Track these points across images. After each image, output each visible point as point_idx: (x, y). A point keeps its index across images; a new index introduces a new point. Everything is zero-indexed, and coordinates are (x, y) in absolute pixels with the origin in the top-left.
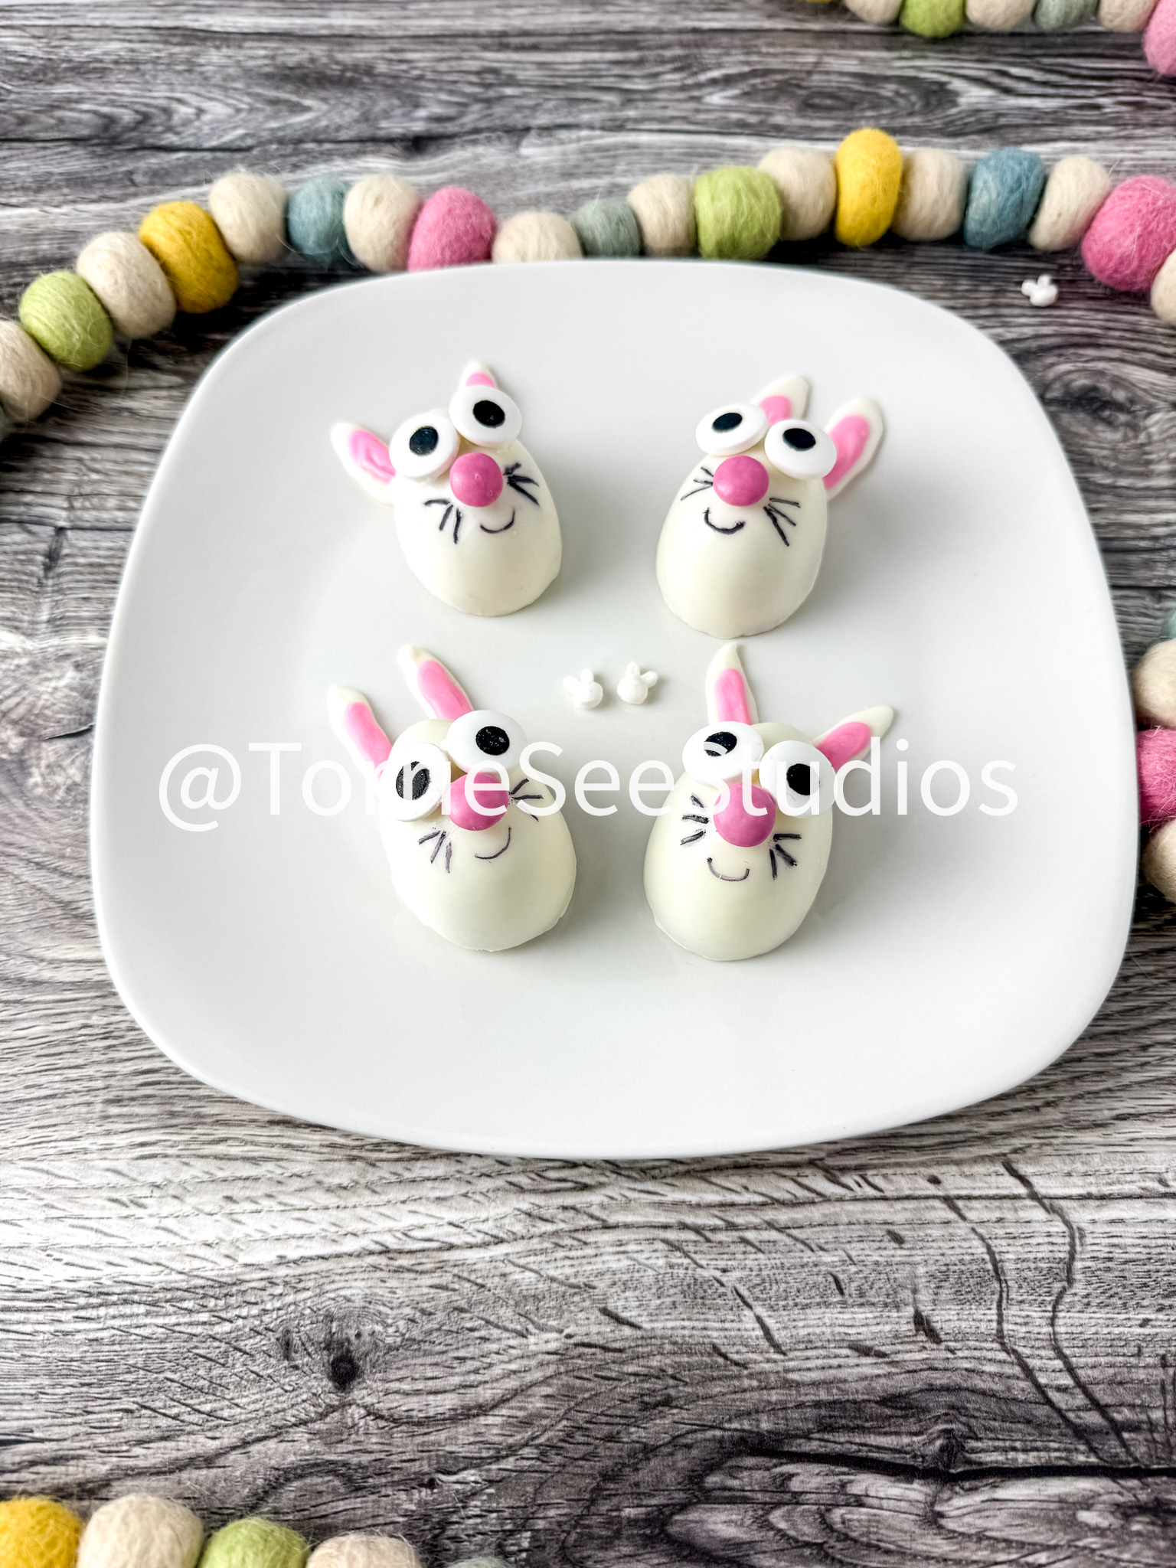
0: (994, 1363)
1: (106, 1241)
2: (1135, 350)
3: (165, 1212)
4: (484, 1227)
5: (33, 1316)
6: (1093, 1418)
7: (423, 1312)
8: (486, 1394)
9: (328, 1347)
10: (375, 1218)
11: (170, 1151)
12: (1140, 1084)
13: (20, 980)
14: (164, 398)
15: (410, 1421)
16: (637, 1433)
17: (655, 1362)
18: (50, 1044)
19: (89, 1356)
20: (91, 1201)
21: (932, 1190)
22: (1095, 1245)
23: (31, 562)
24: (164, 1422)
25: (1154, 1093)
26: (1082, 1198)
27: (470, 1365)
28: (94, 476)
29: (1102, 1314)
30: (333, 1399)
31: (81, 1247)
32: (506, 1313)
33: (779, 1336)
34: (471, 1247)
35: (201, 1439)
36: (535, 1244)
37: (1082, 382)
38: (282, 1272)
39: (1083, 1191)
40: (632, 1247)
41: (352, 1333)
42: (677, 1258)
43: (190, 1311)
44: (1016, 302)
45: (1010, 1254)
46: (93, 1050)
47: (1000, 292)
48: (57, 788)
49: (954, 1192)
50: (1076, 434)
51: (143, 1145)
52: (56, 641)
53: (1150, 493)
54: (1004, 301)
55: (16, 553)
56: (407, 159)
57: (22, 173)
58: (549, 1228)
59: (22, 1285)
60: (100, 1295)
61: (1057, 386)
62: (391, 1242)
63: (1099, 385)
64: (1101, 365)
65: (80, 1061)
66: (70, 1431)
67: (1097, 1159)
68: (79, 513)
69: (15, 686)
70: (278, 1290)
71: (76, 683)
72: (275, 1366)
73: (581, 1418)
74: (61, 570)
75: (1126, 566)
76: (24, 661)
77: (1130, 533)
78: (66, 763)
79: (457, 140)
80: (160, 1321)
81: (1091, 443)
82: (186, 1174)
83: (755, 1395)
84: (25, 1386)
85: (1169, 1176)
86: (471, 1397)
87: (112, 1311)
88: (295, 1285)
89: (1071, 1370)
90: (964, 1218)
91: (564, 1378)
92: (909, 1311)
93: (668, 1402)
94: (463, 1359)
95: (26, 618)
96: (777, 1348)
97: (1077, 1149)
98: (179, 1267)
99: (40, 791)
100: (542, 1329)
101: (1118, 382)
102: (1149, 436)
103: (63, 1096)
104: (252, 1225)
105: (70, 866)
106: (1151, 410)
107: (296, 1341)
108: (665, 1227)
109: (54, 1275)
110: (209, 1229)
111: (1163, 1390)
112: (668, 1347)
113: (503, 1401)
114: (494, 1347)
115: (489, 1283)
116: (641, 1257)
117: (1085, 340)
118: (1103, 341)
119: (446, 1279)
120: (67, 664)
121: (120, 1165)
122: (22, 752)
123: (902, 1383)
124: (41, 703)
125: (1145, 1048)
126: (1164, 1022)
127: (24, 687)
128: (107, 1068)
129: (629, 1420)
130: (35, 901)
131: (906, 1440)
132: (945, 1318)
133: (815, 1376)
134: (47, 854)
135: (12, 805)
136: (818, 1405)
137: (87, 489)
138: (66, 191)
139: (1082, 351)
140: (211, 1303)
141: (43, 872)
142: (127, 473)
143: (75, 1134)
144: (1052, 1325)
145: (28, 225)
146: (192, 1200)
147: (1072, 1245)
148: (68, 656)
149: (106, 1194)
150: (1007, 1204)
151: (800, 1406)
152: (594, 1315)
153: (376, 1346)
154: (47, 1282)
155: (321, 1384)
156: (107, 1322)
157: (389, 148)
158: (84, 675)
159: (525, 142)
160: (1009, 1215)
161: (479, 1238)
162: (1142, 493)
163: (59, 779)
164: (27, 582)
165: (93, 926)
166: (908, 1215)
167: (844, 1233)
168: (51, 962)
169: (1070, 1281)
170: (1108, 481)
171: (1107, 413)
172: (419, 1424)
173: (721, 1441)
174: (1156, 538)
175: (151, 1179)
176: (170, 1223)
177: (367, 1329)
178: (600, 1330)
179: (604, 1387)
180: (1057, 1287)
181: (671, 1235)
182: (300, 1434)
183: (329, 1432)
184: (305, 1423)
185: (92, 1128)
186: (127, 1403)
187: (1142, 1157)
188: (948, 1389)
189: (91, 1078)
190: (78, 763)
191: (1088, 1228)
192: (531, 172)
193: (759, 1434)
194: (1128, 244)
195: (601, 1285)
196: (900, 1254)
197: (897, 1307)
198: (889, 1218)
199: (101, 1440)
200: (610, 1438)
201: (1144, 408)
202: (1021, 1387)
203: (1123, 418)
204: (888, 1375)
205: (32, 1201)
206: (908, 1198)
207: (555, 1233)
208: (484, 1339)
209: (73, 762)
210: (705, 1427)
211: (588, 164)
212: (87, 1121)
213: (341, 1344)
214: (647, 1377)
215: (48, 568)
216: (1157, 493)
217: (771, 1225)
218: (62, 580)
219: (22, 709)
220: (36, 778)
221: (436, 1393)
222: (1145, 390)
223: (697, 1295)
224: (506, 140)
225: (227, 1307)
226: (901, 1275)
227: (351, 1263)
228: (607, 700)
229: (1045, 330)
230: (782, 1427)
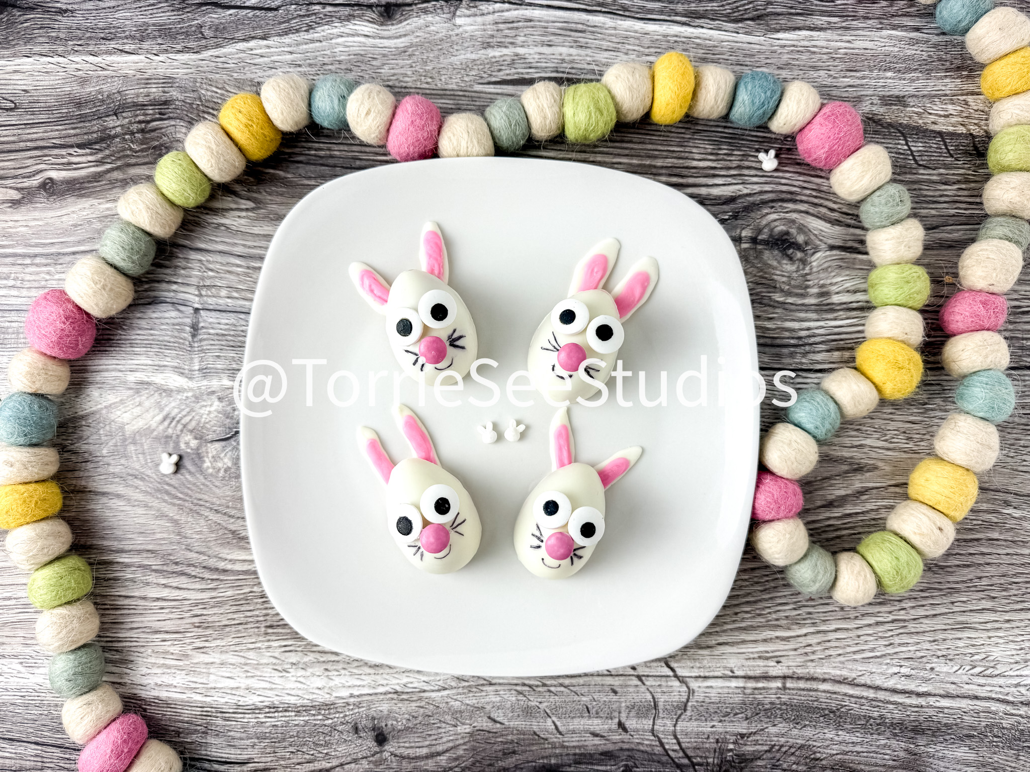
0: (648, 740)
1: (274, 686)
2: (816, 205)
3: (299, 674)
4: (439, 683)
5: (247, 716)
6: (685, 761)
7: (413, 717)
8: (440, 748)
9: (374, 729)
10: (391, 679)
11: (298, 649)
12: (731, 630)
13: (217, 569)
14: (244, 217)
15: (409, 758)
16: (500, 763)
17: (510, 737)
18: (236, 600)
19: (273, 732)
20: (265, 670)
21: (632, 672)
22: (699, 696)
23: (182, 331)
24: (308, 757)
25: (736, 634)
26: (696, 677)
27: (433, 737)
28: (211, 273)
29: (695, 723)
30: (377, 749)
31: (264, 689)
32: (448, 718)
33: (561, 729)
34: (433, 691)
35: (324, 763)
36: (460, 690)
37: (781, 228)
38: (352, 700)
39: (697, 674)
40: (502, 692)
41: (383, 724)
42: (520, 697)
43: (314, 715)
44: (754, 165)
45: (662, 699)
46: (257, 603)
47: (745, 156)
48: (219, 470)
49: (641, 673)
50: (770, 266)
51: (285, 646)
52: (205, 382)
53: (804, 308)
54: (747, 163)
55: (174, 325)
56: (382, 24)
57: (127, 22)
58: (466, 684)
59: (240, 703)
60: (274, 708)
61: (766, 230)
62: (398, 688)
63: (791, 230)
64: (794, 216)
65: (251, 608)
66: (269, 759)
67: (706, 661)
68: (205, 298)
69: (188, 410)
70: (351, 707)
71: (220, 409)
72: (351, 736)
73: (478, 758)
74: (201, 337)
75: (779, 356)
76: (190, 394)
77: (787, 334)
78: (222, 455)
79: (414, 7)
80: (302, 718)
81: (778, 272)
82: (306, 659)
83: (550, 751)
84: (248, 742)
85: (735, 669)
86: (433, 749)
87: (280, 714)
88: (358, 705)
89: (679, 743)
90: (644, 684)
91: (472, 743)
92: (616, 720)
93: (514, 752)
94: (430, 735)
95: (186, 367)
96: (560, 733)
97: (697, 657)
98: (307, 697)
99: (210, 471)
100: (463, 724)
101: (802, 229)
102: (811, 269)
103: (246, 624)
104: (337, 681)
105: (233, 512)
106: (816, 250)
107: (360, 727)
108: (516, 685)
109: (253, 700)
110: (319, 682)
111: (715, 751)
112: (515, 732)
113: (447, 751)
114: (443, 730)
115: (441, 706)
116: (505, 697)
117: (789, 196)
118: (798, 198)
119: (423, 704)
120: (214, 397)
121: (276, 655)
122: (198, 449)
123: (610, 747)
124: (203, 420)
125: (736, 614)
126: (748, 602)
127: (192, 410)
128: (264, 612)
129: (498, 759)
130: (218, 530)
131: (609, 767)
132: (631, 724)
133: (575, 744)
134: (219, 505)
135: (197, 479)
136: (575, 754)
137: (208, 283)
138: (160, 41)
139: (785, 205)
140: (323, 712)
141: (219, 515)
142: (230, 272)
143: (253, 640)
144: (675, 726)
145: (140, 71)
146: (310, 670)
147: (689, 696)
148: (213, 392)
149: (271, 667)
150: (664, 679)
151: (568, 755)
152: (485, 719)
153: (394, 729)
154: (251, 702)
155: (372, 744)
156: (279, 719)
157: (370, 14)
158: (224, 404)
159: (458, 13)
160: (664, 684)
161: (437, 688)
162: (799, 308)
163: (220, 465)
164: (183, 344)
165: (248, 543)
166: (621, 682)
167: (592, 689)
168: (230, 561)
169: (685, 710)
170: (781, 299)
171: (791, 251)
172: (413, 759)
173: (535, 767)
174: (800, 338)
175: (291, 661)
176: (301, 679)
177: (390, 723)
178: (486, 725)
179: (488, 746)
180: (679, 712)
181: (519, 688)
182: (364, 762)
183: (376, 761)
184: (366, 758)
185: (261, 638)
186: (291, 749)
187: (725, 661)
188: (628, 750)
189: (258, 616)
190: (228, 455)
191: (696, 689)
192: (463, 40)
193: (551, 765)
194: (821, 153)
195: (488, 707)
196: (615, 698)
197: (611, 719)
198: (612, 683)
199: (282, 763)
200: (490, 765)
201: (813, 248)
202: (658, 750)
203: (799, 255)
204: (605, 744)
205: (238, 669)
206: (621, 675)
207: (469, 686)
208: (439, 728)
209: (226, 455)
210: (528, 762)
211: (499, 34)
212: (259, 635)
213: (379, 729)
214: (506, 743)
215: (194, 336)
216: (806, 308)
217: (561, 685)
218: (203, 343)
219: (193, 424)
220: (207, 464)
221: (419, 747)
222: (815, 235)
223: (528, 712)
224: (446, 10)
225: (329, 714)
226: (614, 706)
227: (382, 697)
228: (500, 437)
229: (767, 188)
230: (560, 762)
